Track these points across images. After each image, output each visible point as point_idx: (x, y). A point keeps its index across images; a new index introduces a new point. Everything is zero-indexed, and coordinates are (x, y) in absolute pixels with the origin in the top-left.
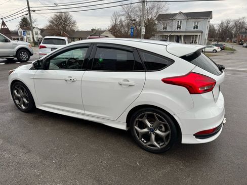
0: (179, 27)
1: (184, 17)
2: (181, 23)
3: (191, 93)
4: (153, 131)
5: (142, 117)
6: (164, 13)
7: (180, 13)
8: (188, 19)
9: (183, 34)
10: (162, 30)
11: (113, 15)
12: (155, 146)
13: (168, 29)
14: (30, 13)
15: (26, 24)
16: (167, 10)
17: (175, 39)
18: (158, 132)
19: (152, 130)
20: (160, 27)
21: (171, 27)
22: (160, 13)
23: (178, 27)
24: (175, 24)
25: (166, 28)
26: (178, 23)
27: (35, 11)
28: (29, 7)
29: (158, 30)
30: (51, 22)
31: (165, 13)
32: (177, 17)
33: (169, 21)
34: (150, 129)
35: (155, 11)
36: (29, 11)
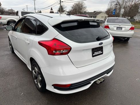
3: (49, 54)
11: (110, 2)
14: (60, 3)
27: (63, 2)
29: (139, 11)
30: (73, 8)
36: (60, 2)
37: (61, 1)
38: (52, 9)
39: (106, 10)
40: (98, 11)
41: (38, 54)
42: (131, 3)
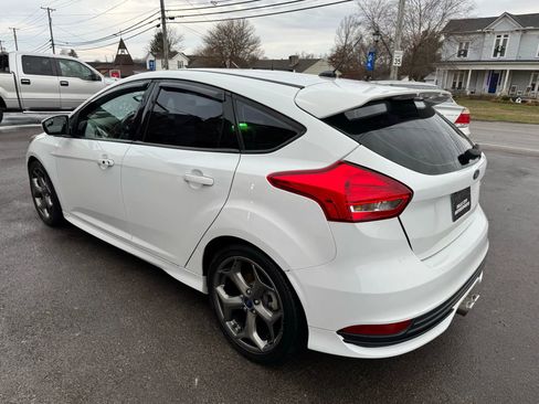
0: (499, 50)
1: (515, 26)
2: (505, 41)
3: (330, 218)
4: (250, 306)
5: (229, 266)
6: (462, 16)
7: (506, 16)
8: (525, 31)
9: (508, 68)
10: (456, 58)
12: (253, 344)
13: (470, 56)
14: (164, 23)
15: (161, 47)
16: (471, 8)
17: (486, 79)
18: (261, 309)
19: (249, 302)
20: (450, 51)
21: (479, 49)
22: (453, 17)
23: (496, 51)
24: (491, 42)
25: (466, 52)
26: (498, 41)
27: (173, 18)
28: (163, 11)
29: (444, 57)
30: (208, 41)
31: (464, 17)
32: (498, 27)
33: (472, 37)
34: (245, 299)
35: (439, 11)
36: (164, 18)
37: (167, 14)
38: (122, 46)
39: (329, 54)
40: (301, 57)
41: (279, 226)
42: (416, 30)
